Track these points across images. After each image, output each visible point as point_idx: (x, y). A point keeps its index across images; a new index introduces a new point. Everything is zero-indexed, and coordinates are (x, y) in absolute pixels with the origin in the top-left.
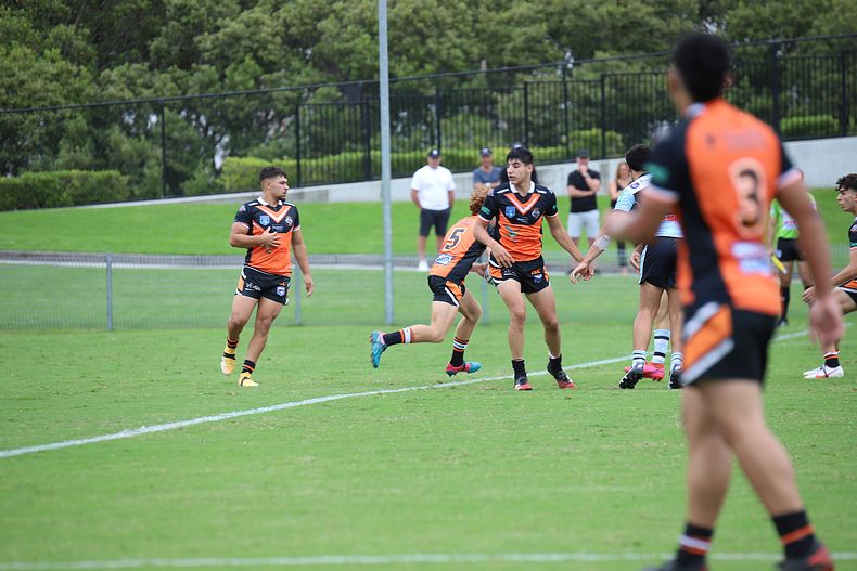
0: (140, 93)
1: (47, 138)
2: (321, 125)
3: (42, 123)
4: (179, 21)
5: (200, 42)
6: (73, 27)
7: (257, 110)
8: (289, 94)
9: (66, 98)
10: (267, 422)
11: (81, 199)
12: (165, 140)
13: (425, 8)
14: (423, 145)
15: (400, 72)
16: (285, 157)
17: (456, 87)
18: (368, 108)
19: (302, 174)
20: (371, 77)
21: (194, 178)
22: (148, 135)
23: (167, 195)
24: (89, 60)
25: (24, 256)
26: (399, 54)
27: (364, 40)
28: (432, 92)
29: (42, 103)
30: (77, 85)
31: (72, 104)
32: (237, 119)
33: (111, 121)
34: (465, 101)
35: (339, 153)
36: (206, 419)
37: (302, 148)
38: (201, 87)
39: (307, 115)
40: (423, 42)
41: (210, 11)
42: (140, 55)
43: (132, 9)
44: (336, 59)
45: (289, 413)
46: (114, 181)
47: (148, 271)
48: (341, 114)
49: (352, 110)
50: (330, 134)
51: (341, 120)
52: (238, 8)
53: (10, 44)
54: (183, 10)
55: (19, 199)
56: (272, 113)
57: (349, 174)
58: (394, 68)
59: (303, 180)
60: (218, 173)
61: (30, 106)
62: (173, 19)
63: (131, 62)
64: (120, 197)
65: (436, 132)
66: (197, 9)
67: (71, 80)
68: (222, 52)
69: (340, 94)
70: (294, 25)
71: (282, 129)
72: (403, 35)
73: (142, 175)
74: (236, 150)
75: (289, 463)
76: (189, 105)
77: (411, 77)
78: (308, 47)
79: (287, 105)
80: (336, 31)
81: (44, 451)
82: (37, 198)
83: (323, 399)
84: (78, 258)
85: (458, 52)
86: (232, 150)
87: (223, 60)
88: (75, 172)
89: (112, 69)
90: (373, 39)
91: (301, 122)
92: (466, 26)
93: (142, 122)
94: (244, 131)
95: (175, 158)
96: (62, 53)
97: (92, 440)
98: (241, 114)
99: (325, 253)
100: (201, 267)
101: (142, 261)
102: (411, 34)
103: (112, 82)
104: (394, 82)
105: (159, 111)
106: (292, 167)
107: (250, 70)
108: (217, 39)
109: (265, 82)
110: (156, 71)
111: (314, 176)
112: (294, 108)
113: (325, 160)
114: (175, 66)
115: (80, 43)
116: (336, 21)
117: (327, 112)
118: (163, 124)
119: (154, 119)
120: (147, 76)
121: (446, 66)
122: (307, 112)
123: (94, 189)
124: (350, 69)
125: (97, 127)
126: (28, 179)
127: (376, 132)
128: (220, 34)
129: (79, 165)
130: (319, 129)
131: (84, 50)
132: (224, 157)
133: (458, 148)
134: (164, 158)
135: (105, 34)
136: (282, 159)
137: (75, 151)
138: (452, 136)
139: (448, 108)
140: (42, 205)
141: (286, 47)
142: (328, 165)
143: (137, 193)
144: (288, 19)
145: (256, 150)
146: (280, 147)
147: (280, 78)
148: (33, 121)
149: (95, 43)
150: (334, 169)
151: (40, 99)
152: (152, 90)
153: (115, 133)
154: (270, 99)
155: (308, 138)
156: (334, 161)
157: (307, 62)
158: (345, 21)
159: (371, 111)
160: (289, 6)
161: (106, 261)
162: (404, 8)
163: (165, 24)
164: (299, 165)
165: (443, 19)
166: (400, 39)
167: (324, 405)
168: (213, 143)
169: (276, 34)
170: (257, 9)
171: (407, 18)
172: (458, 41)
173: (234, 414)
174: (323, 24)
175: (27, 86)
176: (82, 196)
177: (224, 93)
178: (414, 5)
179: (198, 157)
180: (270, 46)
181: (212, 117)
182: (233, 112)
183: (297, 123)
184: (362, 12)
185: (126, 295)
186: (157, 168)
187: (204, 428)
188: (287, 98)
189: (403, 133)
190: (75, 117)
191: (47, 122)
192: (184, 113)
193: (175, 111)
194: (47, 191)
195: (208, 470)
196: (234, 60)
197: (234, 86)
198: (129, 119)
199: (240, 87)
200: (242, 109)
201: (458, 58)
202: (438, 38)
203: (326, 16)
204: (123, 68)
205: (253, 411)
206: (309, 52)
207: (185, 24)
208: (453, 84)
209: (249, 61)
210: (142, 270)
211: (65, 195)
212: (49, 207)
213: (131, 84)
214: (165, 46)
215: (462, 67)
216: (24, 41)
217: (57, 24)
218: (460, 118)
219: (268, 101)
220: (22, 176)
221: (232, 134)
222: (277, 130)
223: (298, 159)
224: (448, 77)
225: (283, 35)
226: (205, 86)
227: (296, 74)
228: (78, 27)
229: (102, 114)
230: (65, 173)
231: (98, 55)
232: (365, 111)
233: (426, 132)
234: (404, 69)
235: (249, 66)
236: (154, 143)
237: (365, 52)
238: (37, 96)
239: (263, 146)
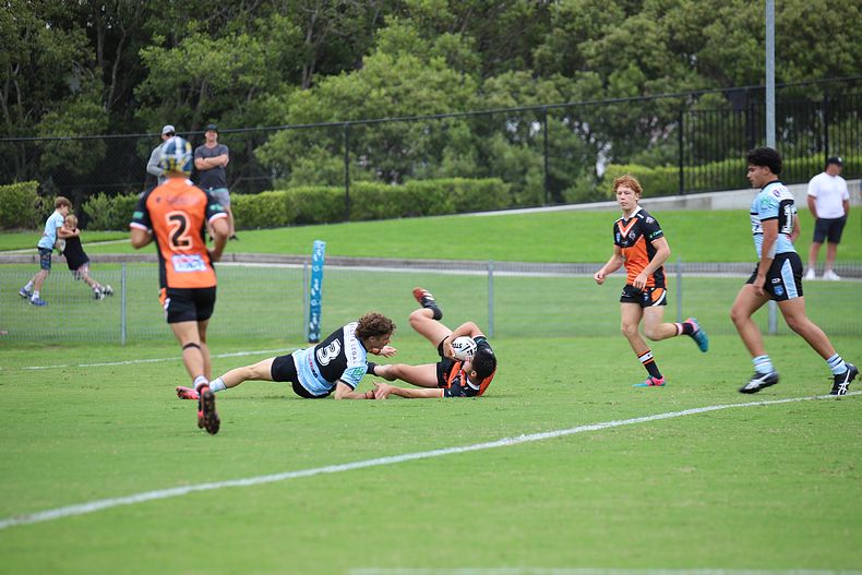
0: (524, 101)
1: (431, 146)
2: (705, 132)
3: (426, 132)
4: (563, 28)
5: (584, 49)
6: (459, 35)
7: (640, 117)
8: (672, 100)
9: (450, 106)
10: (647, 432)
11: (463, 207)
12: (548, 147)
13: (814, 11)
14: (809, 152)
15: (787, 78)
16: (668, 164)
17: (845, 92)
18: (753, 115)
19: (685, 182)
20: (758, 83)
21: (576, 186)
22: (531, 142)
23: (548, 203)
24: (474, 68)
25: (407, 264)
26: (786, 59)
27: (750, 45)
28: (820, 97)
29: (427, 111)
30: (461, 93)
31: (457, 112)
32: (620, 126)
33: (494, 129)
34: (854, 106)
35: (723, 160)
36: (585, 428)
37: (685, 156)
38: (584, 94)
39: (691, 122)
40: (811, 47)
41: (595, 18)
42: (524, 62)
43: (518, 17)
44: (722, 65)
45: (669, 423)
46: (497, 189)
47: (530, 278)
48: (725, 121)
49: (737, 116)
50: (714, 139)
51: (725, 127)
52: (622, 14)
53: (397, 53)
54: (568, 16)
55: (403, 207)
56: (655, 119)
57: (732, 180)
58: (781, 73)
59: (686, 187)
60: (600, 180)
61: (414, 115)
62: (558, 26)
63: (515, 69)
64: (502, 205)
65: (823, 138)
66: (581, 16)
67: (456, 88)
68: (606, 59)
69: (724, 100)
70: (679, 31)
71: (665, 136)
72: (790, 38)
73: (524, 183)
74: (619, 158)
75: (669, 474)
76: (572, 113)
77: (799, 82)
78: (692, 53)
79: (669, 112)
80: (722, 36)
81: (427, 458)
82: (421, 206)
83: (704, 409)
84: (460, 266)
85: (848, 57)
86: (615, 157)
87: (606, 67)
88: (458, 180)
89: (496, 77)
90: (759, 44)
91: (685, 130)
92: (856, 29)
93: (524, 129)
94: (626, 139)
95: (557, 165)
96: (447, 62)
97: (472, 448)
98: (624, 121)
99: (707, 262)
100: (582, 275)
101: (522, 269)
102: (799, 39)
103: (495, 90)
104: (780, 87)
105: (541, 118)
106: (674, 175)
107: (634, 77)
108: (602, 45)
109: (648, 89)
110: (539, 79)
111: (697, 184)
112: (678, 114)
113: (709, 167)
114: (559, 74)
115: (465, 51)
116: (722, 26)
117: (711, 118)
118: (545, 132)
119: (536, 126)
120: (531, 84)
121: (834, 70)
122: (690, 119)
123: (476, 197)
124: (736, 73)
125: (480, 135)
126: (412, 187)
127: (760, 138)
128: (604, 41)
129: (462, 174)
130: (703, 136)
131: (469, 58)
132: (606, 164)
133: (846, 155)
134: (546, 165)
135: (490, 41)
136: (664, 166)
137: (458, 159)
138: (840, 142)
139: (837, 114)
140: (425, 213)
141: (670, 53)
142: (712, 173)
143: (519, 200)
144: (673, 25)
145: (638, 157)
146: (663, 154)
147: (663, 84)
148: (418, 130)
149: (480, 50)
150: (718, 176)
151: (425, 108)
152: (535, 98)
153: (498, 141)
154: (653, 106)
155: (691, 145)
156: (718, 168)
157: (692, 68)
158: (732, 25)
159: (757, 117)
160: (676, 11)
161: (487, 269)
162: (792, 12)
163: (550, 31)
164: (681, 172)
165: (833, 22)
166: (788, 44)
167: (705, 415)
168: (595, 150)
169: (661, 40)
170: (641, 15)
171: (795, 22)
172: (848, 45)
173: (614, 424)
174: (708, 30)
175: (412, 95)
176: (465, 203)
177: (607, 100)
178: (803, 9)
179: (580, 165)
180: (654, 53)
181: (595, 124)
182: (616, 119)
183: (680, 130)
184: (749, 17)
185: (507, 303)
186: (539, 176)
187: (584, 436)
188: (671, 105)
189: (789, 139)
190: (459, 125)
191: (431, 130)
192: (566, 120)
193: (558, 118)
194: (431, 199)
195: (588, 479)
196: (617, 67)
197: (617, 93)
198: (512, 127)
199: (624, 93)
200: (625, 116)
201: (848, 62)
202: (827, 42)
203: (712, 21)
204: (507, 76)
205: (632, 421)
206: (694, 58)
207: (569, 31)
208: (842, 89)
209: (633, 67)
210: (522, 278)
211: (448, 202)
212: (432, 215)
213: (514, 92)
214: (549, 53)
215: (851, 71)
216: (411, 51)
217: (442, 33)
218: (848, 123)
219: (651, 108)
220: (407, 184)
221: (614, 141)
222: (660, 137)
223: (681, 166)
224: (837, 82)
225: (668, 40)
226: (588, 93)
227: (680, 79)
228: (464, 35)
229: (485, 124)
230: (448, 181)
231: (482, 63)
232: (750, 117)
233: (813, 138)
234: (791, 74)
235: (633, 72)
236: (537, 151)
237: (752, 58)
238: (422, 105)
239: (645, 153)
